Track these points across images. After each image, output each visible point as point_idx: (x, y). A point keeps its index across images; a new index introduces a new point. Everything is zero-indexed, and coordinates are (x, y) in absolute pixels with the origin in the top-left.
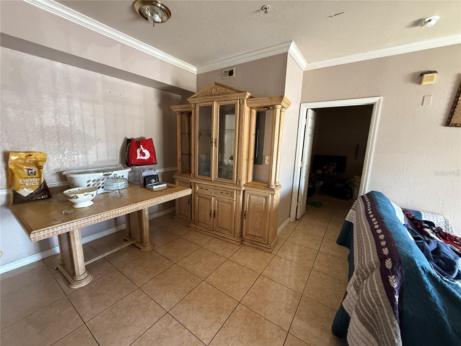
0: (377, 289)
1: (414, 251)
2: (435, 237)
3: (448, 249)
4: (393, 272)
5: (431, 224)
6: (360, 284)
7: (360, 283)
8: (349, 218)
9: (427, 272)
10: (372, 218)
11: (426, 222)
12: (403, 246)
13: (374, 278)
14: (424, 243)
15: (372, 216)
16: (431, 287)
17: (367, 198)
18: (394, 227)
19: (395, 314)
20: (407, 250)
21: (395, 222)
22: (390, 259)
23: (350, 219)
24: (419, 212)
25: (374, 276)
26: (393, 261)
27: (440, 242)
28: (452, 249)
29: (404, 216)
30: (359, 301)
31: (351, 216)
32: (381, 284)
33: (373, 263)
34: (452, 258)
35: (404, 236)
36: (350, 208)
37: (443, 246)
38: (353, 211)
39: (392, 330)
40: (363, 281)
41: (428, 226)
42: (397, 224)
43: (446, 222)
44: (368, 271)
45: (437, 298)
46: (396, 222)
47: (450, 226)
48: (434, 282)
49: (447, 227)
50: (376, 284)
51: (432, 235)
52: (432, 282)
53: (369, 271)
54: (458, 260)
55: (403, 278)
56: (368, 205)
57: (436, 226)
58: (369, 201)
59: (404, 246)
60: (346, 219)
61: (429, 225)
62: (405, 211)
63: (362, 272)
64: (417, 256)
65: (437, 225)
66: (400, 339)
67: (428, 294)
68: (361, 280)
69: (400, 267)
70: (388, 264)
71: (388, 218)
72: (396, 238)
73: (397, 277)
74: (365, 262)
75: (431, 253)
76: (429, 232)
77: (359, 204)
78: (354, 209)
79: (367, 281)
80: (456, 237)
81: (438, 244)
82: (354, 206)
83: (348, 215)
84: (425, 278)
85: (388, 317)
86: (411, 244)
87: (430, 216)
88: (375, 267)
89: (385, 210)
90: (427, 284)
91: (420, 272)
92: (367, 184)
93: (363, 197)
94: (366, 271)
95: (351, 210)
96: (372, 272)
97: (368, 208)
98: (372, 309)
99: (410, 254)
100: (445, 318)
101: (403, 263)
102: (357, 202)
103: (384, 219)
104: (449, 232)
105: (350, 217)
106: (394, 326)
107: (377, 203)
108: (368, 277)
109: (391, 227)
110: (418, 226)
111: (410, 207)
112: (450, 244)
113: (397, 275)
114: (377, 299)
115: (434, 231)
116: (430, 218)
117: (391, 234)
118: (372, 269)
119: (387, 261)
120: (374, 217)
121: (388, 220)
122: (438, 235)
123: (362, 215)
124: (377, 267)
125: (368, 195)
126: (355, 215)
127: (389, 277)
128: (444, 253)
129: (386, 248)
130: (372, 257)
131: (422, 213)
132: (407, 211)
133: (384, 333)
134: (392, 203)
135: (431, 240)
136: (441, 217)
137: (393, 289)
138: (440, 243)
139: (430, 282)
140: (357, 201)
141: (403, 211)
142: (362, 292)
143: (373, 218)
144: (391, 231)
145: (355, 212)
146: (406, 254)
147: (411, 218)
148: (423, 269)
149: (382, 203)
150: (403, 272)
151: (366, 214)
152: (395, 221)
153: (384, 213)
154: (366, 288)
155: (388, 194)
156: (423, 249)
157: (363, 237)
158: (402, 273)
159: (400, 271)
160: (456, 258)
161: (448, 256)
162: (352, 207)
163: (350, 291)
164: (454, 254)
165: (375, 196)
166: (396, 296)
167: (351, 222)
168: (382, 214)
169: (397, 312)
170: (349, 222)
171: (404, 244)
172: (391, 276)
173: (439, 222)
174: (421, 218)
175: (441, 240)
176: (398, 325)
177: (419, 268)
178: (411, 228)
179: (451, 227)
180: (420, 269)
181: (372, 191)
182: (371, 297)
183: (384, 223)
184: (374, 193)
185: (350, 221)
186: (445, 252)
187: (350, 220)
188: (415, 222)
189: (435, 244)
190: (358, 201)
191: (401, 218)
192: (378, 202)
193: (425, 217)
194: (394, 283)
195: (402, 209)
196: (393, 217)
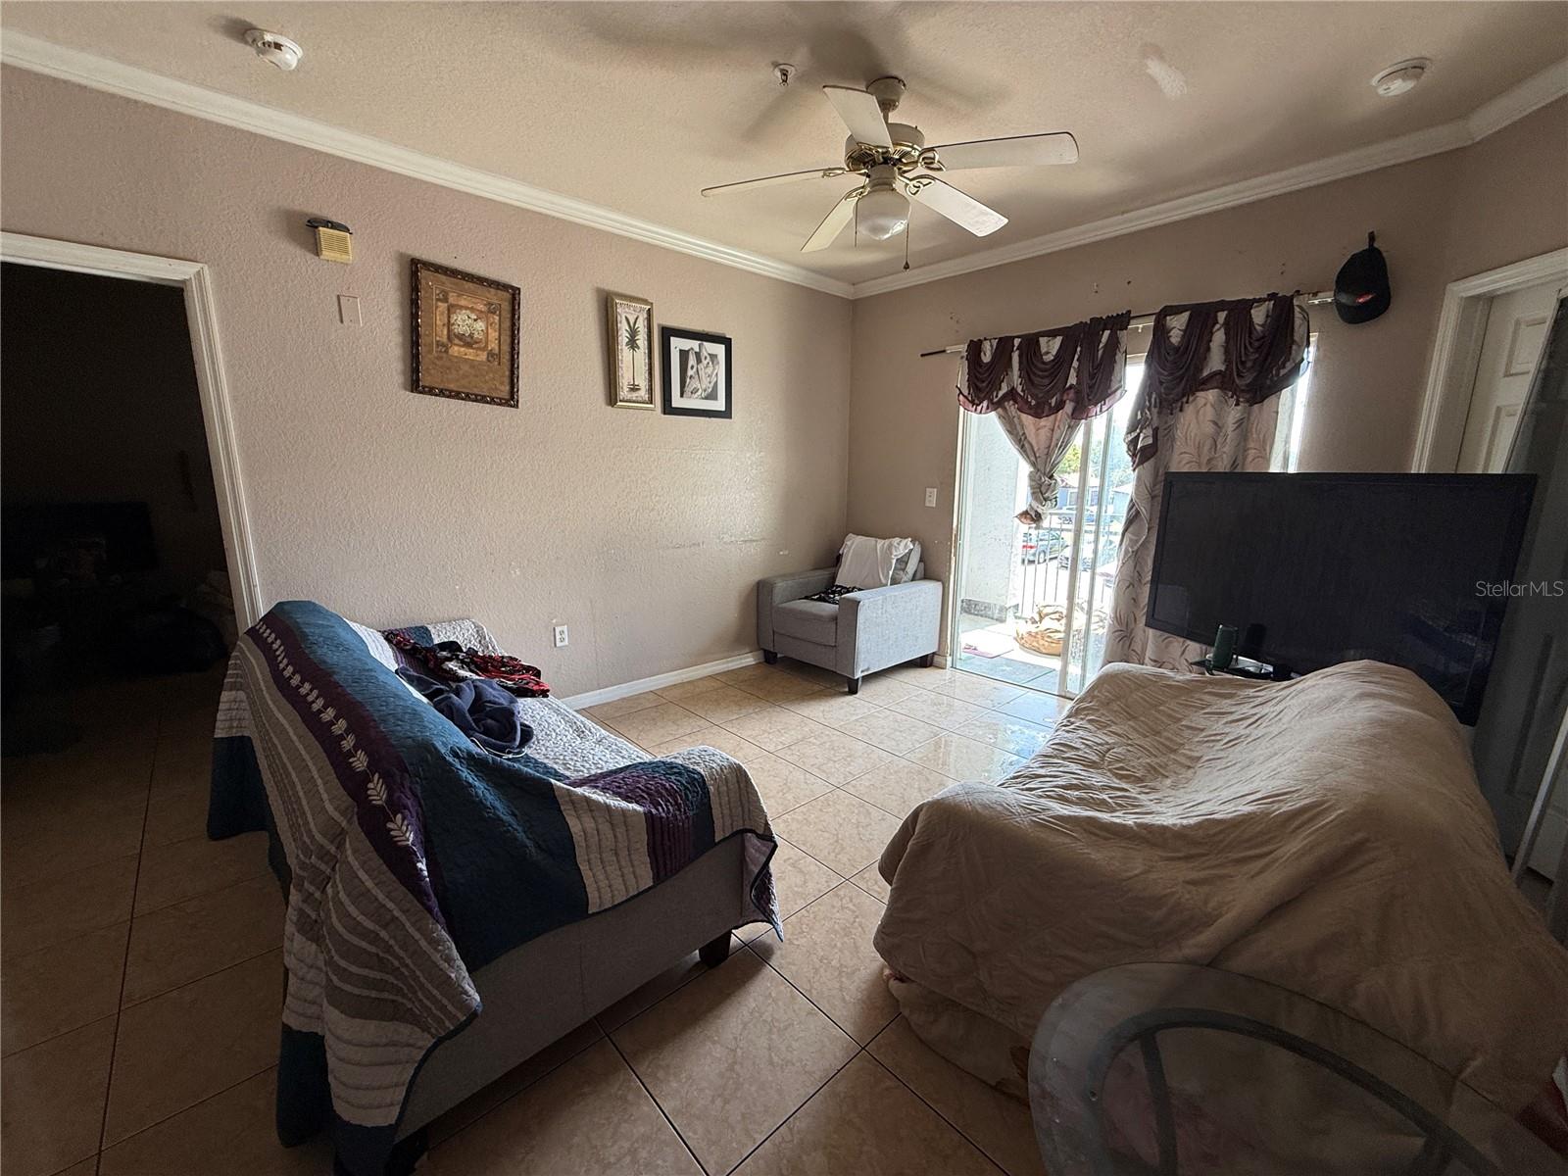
0: (369, 884)
1: (426, 724)
2: (468, 674)
3: (494, 689)
4: (395, 806)
5: (452, 647)
6: (317, 911)
7: (318, 905)
8: (227, 724)
9: (463, 758)
10: (298, 687)
11: (443, 646)
12: (400, 723)
13: (351, 859)
14: (450, 698)
15: (296, 681)
16: (480, 787)
17: (268, 631)
18: (366, 686)
19: (430, 910)
20: (411, 728)
21: (368, 669)
22: (376, 776)
23: (231, 727)
24: (422, 627)
25: (349, 852)
26: (387, 778)
27: (479, 680)
28: (502, 686)
29: (393, 649)
30: (330, 962)
31: (232, 714)
32: (377, 861)
33: (336, 815)
34: (505, 703)
35: (396, 696)
36: (220, 688)
37: (484, 686)
38: (234, 692)
39: (436, 957)
40: (324, 891)
41: (449, 655)
42: (373, 674)
43: (479, 631)
44: (328, 852)
45: (497, 804)
46: (371, 670)
47: (487, 639)
48: (482, 772)
49: (483, 642)
50: (361, 874)
51: (463, 673)
52: (479, 774)
53: (333, 850)
54: (516, 705)
55: (420, 806)
56: (277, 650)
57: (465, 650)
58: (276, 639)
59: (401, 721)
60: (219, 734)
61: (450, 652)
62: (390, 637)
63: (313, 866)
64: (435, 732)
65: (466, 645)
66: (460, 963)
67: (479, 805)
68: (317, 895)
69: (407, 784)
70: (377, 791)
71: (345, 669)
72: (379, 711)
73: (406, 812)
74: (310, 830)
75: (468, 715)
76: (455, 668)
77: (248, 660)
78: (234, 687)
79: (335, 886)
80: (503, 657)
81: (476, 687)
82: (232, 676)
83: (220, 716)
84: (466, 774)
85: (417, 936)
86: (418, 709)
87: (448, 628)
88: (344, 824)
89: (334, 649)
90: (470, 785)
91: (451, 764)
92: (255, 586)
93: (253, 632)
94: (324, 855)
95: (225, 696)
96: (340, 846)
97: (280, 658)
98: (373, 949)
99: (419, 734)
100: (521, 835)
101: (410, 768)
102: (237, 658)
103: (334, 672)
104: (490, 652)
105: (231, 720)
106: (435, 943)
107: (305, 636)
108: (333, 869)
109: (357, 689)
110: (431, 664)
111: (399, 623)
112: (496, 677)
113: (406, 807)
114: (379, 914)
115: (462, 662)
116: (448, 634)
117: (362, 705)
118: (338, 837)
119: (371, 785)
120: (302, 682)
121: (345, 673)
122: (473, 667)
123: (265, 693)
124: (349, 822)
125: (271, 618)
126: (245, 705)
127: (390, 825)
128: (490, 702)
129: (359, 752)
130: (328, 799)
131: (430, 628)
132: (397, 635)
133: (422, 986)
134: (354, 626)
135: (461, 684)
136: (467, 623)
137: (408, 851)
138: (479, 684)
139: (476, 776)
140: (238, 654)
141: (387, 639)
142: (332, 930)
143: (303, 684)
144: (359, 698)
145: (242, 695)
146: (410, 737)
147: (409, 650)
148: (456, 755)
149: (317, 631)
150: (418, 789)
151: (276, 682)
152: (367, 667)
153: (332, 657)
154: (339, 903)
155: (332, 599)
156: (450, 711)
157: (285, 760)
158: (414, 795)
159: (409, 794)
160: (512, 702)
161: (499, 704)
162: (226, 681)
163: (294, 955)
164: (507, 694)
165: (292, 617)
166: (419, 865)
167: (239, 734)
168: (325, 662)
169: (434, 902)
170: (231, 739)
171: (399, 716)
172: (392, 821)
173: (465, 638)
174: (432, 640)
175: (480, 676)
176: (445, 935)
177: (447, 758)
178: (416, 674)
179: (490, 638)
180: (450, 759)
181: (280, 604)
182: (361, 918)
183: (337, 685)
184: (286, 607)
185: (234, 733)
186: (492, 698)
187: (234, 730)
188: (420, 656)
189: (471, 690)
190: (243, 652)
191: (385, 656)
192: (307, 630)
193: (439, 636)
194: (404, 834)
195: (383, 633)
196: (359, 660)
